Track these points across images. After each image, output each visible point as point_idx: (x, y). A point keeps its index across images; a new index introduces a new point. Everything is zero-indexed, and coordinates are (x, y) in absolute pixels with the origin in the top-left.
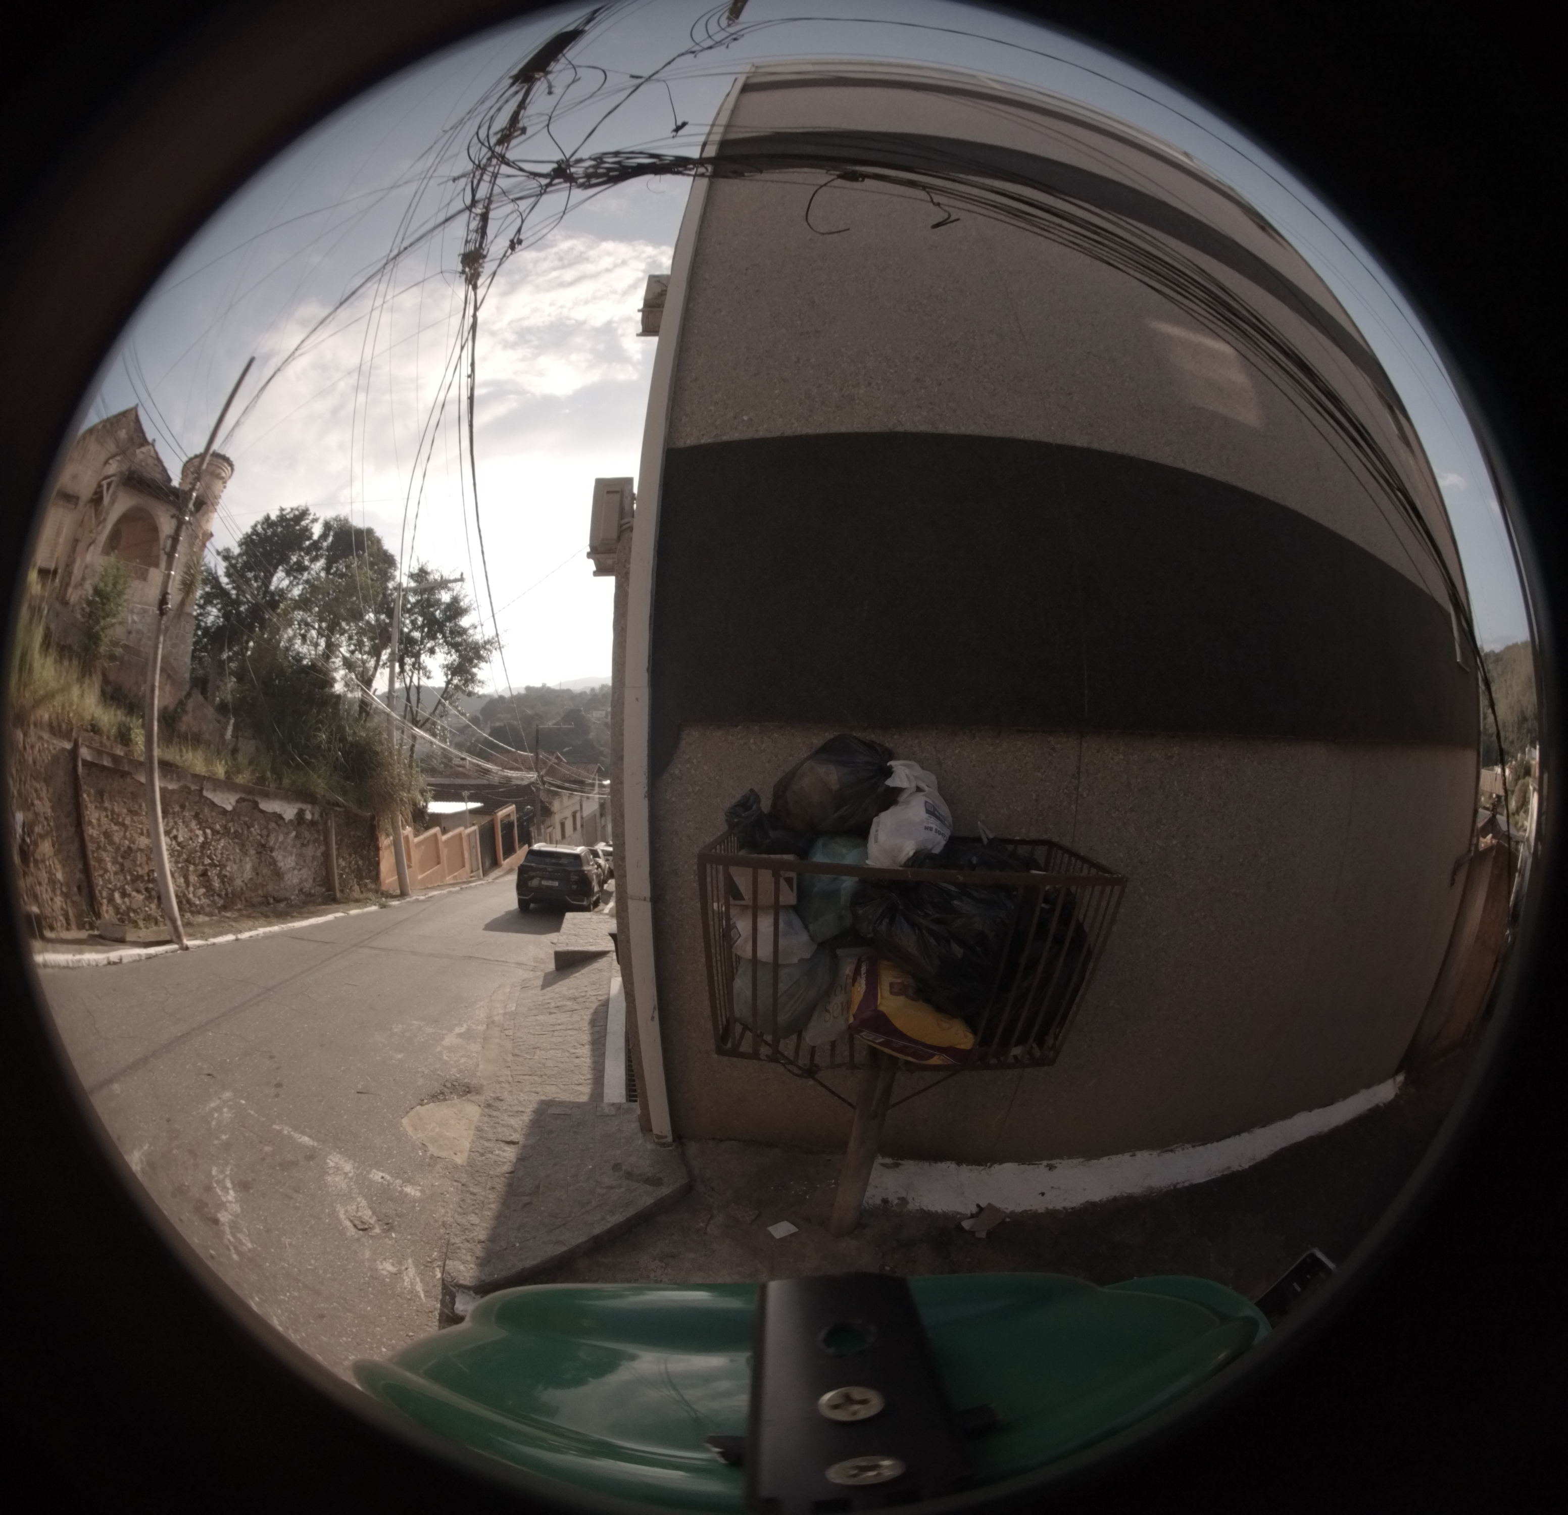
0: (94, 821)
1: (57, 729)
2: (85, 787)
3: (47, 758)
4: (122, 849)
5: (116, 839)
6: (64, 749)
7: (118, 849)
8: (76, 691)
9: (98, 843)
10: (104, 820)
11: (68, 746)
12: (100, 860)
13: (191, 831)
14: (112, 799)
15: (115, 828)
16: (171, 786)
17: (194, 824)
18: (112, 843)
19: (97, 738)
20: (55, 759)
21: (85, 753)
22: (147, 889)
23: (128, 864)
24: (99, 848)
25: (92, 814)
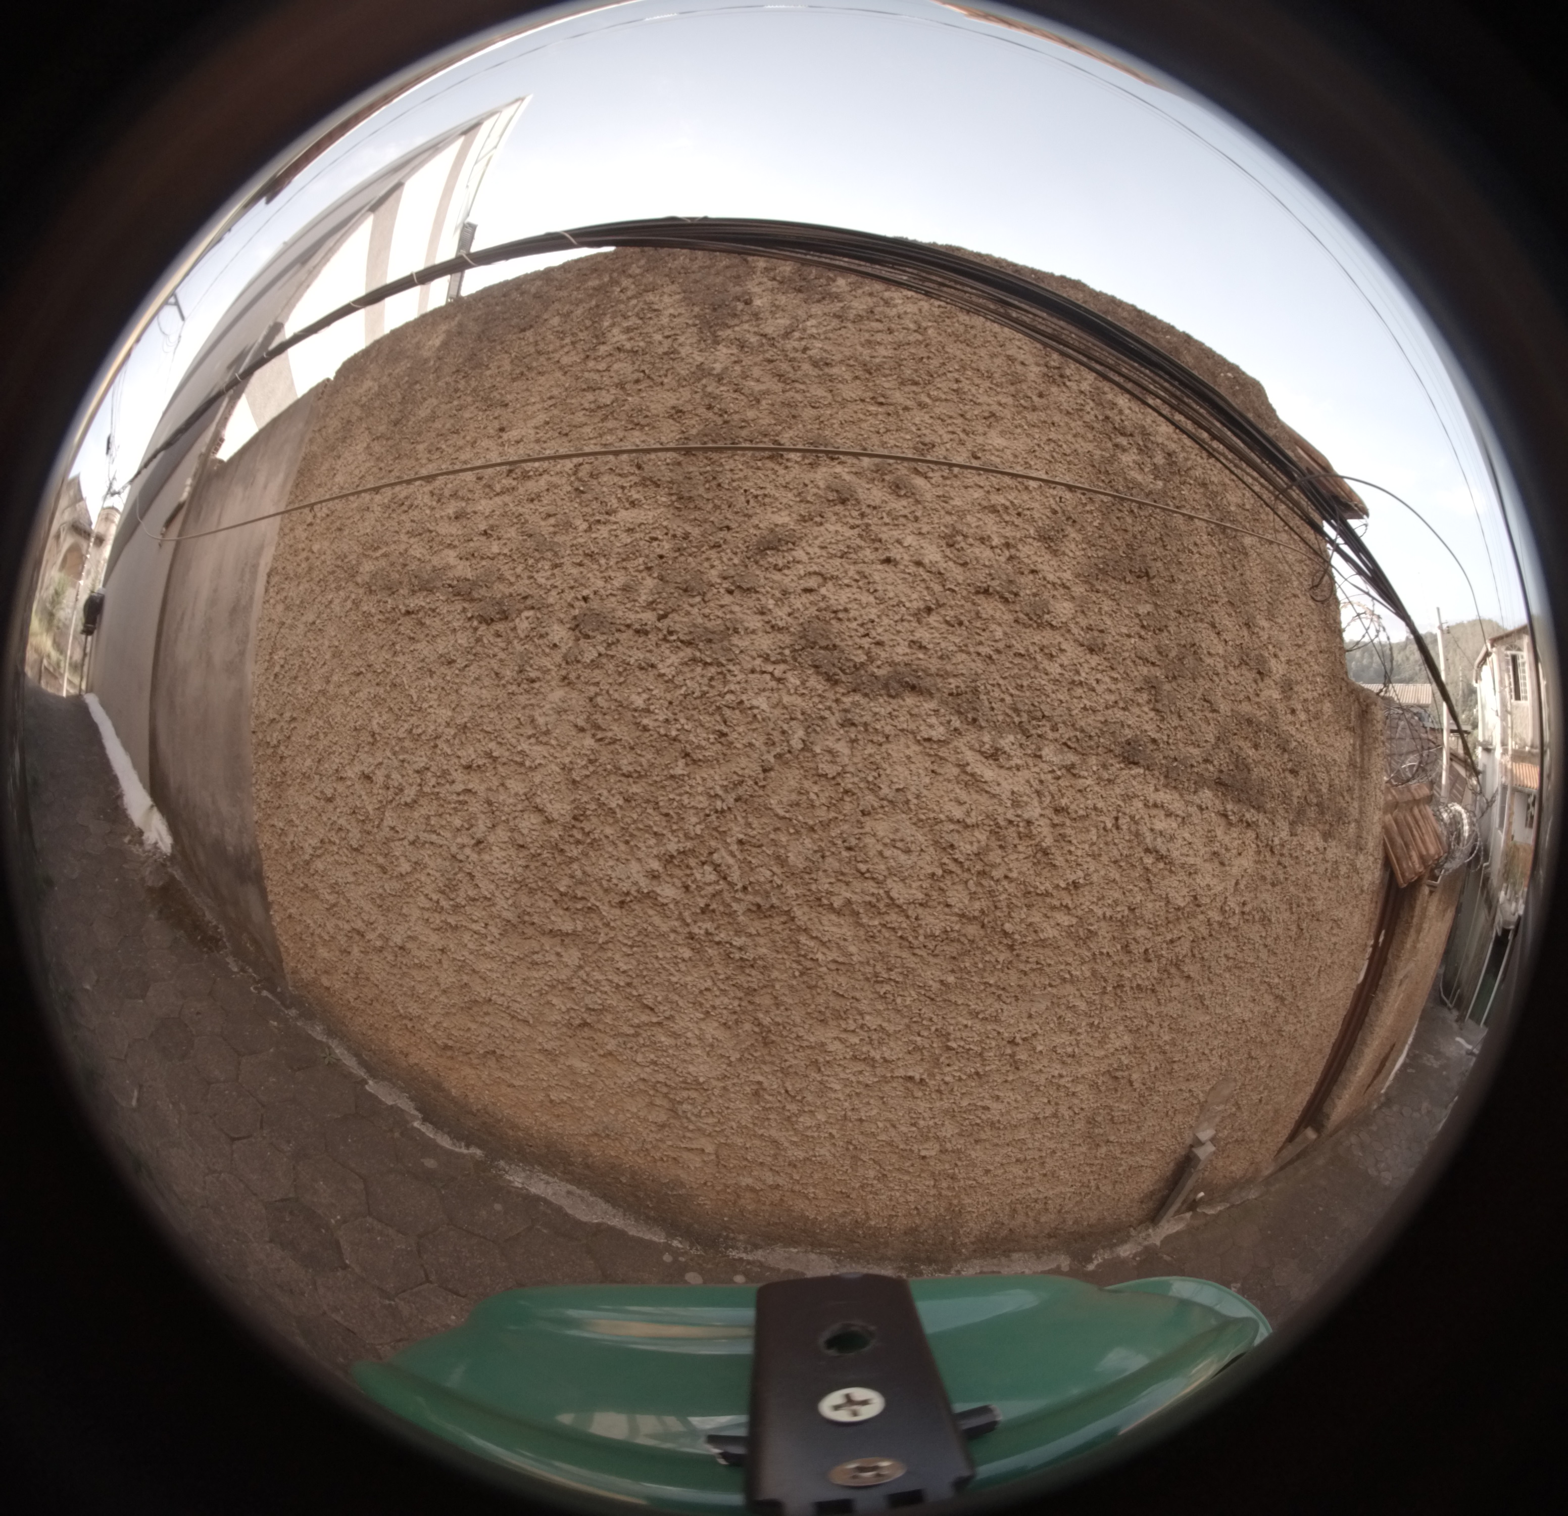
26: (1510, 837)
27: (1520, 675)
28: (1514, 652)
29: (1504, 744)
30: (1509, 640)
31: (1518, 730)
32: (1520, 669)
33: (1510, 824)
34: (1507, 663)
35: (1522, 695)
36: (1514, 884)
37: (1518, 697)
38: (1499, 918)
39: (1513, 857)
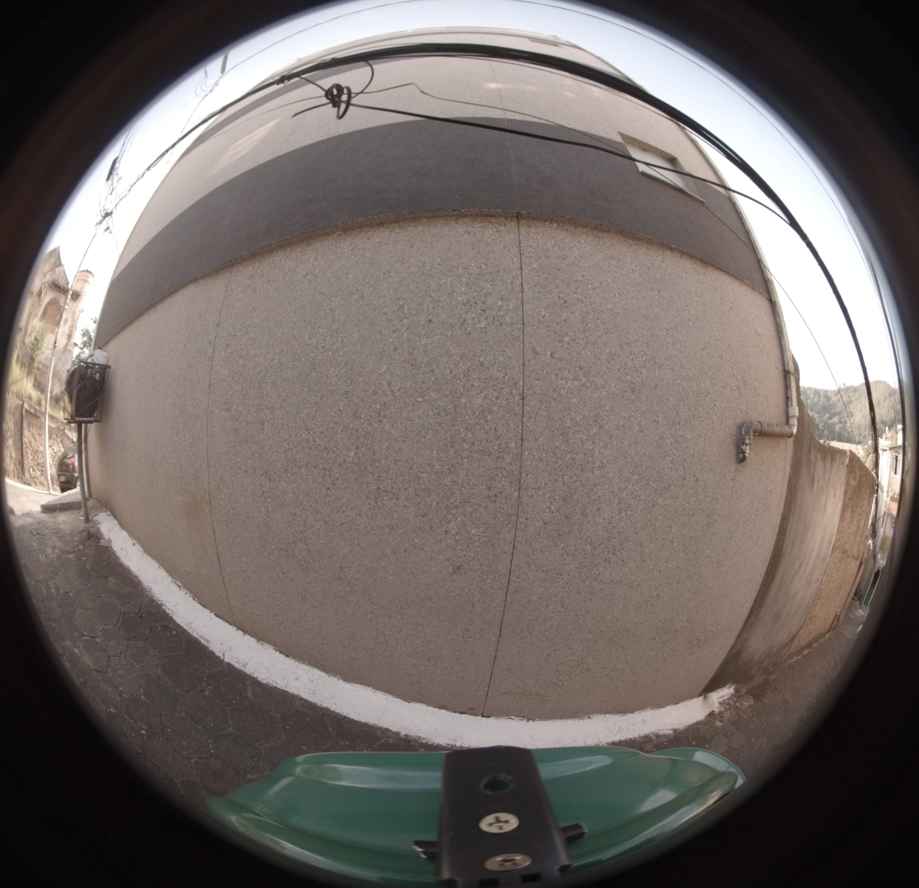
0: (26, 435)
1: (18, 396)
2: (24, 420)
3: (14, 406)
4: (35, 450)
5: (33, 445)
6: (19, 404)
7: (33, 450)
8: (25, 380)
9: (27, 445)
10: (30, 436)
11: (21, 403)
12: (27, 453)
13: (59, 448)
14: (33, 427)
15: (33, 440)
16: (54, 426)
17: (60, 444)
18: (31, 446)
19: (30, 402)
20: (16, 407)
21: (26, 406)
22: (42, 470)
23: (36, 457)
24: (27, 447)
25: (26, 433)
26: (884, 533)
27: (898, 464)
28: (897, 455)
29: (888, 492)
30: (896, 449)
31: (894, 487)
32: (898, 462)
33: (885, 528)
34: (894, 459)
35: (897, 472)
36: (884, 553)
37: (896, 473)
38: (877, 565)
39: (885, 541)
